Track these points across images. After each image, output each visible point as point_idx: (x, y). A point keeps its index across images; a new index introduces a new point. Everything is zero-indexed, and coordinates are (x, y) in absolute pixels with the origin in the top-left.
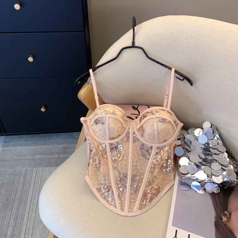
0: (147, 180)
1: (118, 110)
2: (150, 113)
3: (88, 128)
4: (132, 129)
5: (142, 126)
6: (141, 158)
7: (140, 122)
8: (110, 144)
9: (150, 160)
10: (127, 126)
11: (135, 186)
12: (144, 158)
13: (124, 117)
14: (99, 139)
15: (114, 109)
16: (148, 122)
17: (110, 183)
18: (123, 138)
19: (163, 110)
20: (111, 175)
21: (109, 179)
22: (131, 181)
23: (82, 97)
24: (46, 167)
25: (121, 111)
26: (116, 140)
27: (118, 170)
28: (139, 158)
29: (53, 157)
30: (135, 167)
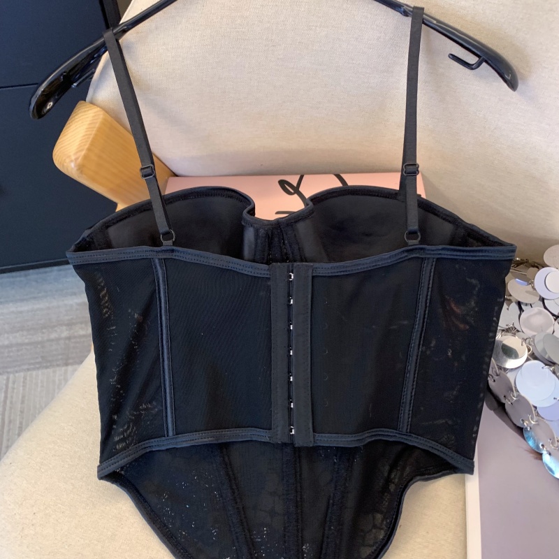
23: (73, 165)
24: (34, 369)
29: (53, 336)
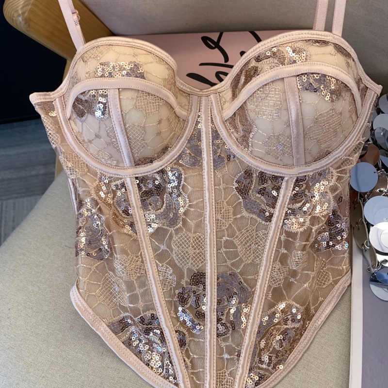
0: (269, 286)
1: (150, 58)
2: (271, 59)
3: (59, 130)
4: (206, 120)
5: (242, 108)
6: (242, 217)
7: (234, 96)
8: (137, 178)
9: (274, 219)
10: (189, 110)
11: (232, 311)
12: (254, 216)
13: (177, 78)
14: (101, 163)
15: (135, 55)
16: (264, 95)
17: (151, 307)
18: (180, 157)
19: (317, 41)
20: (153, 282)
21: (147, 293)
22: (218, 295)
23: (20, 19)
24: (21, 197)
25: (161, 60)
26: (157, 165)
27: (172, 264)
28: (239, 216)
30: (226, 248)
